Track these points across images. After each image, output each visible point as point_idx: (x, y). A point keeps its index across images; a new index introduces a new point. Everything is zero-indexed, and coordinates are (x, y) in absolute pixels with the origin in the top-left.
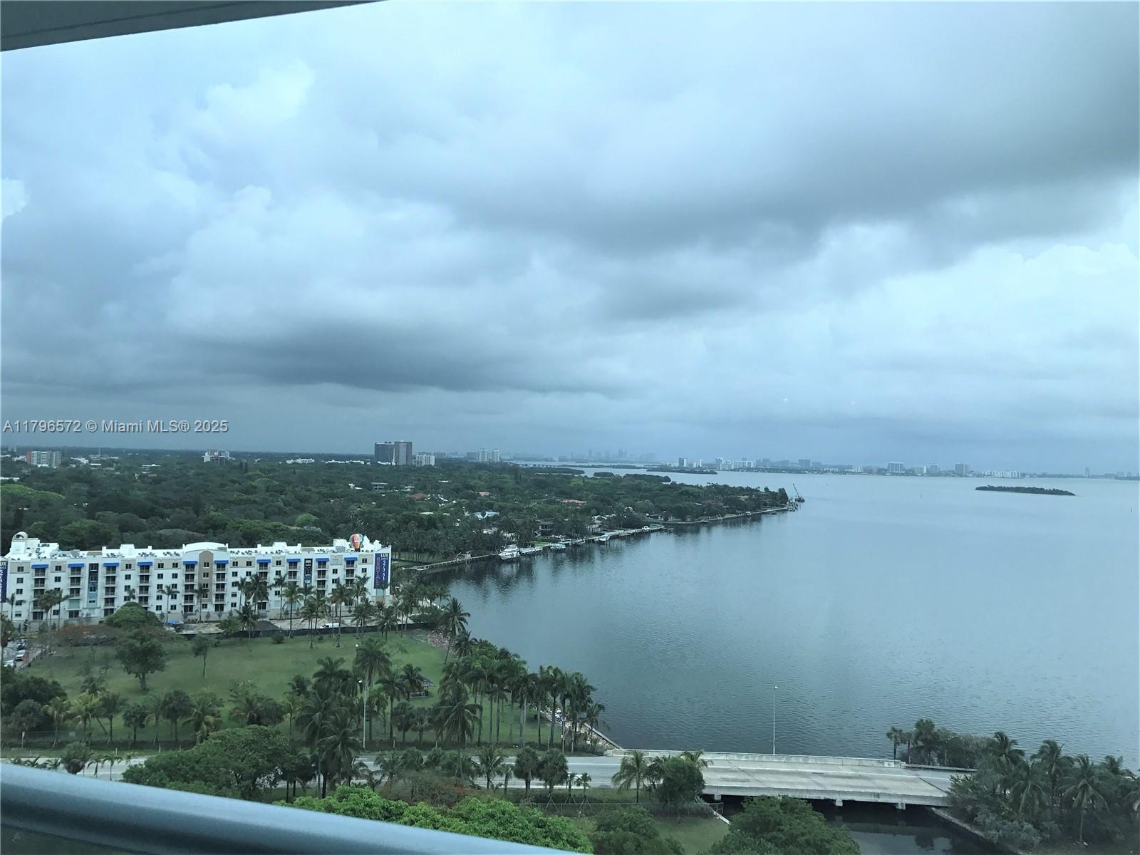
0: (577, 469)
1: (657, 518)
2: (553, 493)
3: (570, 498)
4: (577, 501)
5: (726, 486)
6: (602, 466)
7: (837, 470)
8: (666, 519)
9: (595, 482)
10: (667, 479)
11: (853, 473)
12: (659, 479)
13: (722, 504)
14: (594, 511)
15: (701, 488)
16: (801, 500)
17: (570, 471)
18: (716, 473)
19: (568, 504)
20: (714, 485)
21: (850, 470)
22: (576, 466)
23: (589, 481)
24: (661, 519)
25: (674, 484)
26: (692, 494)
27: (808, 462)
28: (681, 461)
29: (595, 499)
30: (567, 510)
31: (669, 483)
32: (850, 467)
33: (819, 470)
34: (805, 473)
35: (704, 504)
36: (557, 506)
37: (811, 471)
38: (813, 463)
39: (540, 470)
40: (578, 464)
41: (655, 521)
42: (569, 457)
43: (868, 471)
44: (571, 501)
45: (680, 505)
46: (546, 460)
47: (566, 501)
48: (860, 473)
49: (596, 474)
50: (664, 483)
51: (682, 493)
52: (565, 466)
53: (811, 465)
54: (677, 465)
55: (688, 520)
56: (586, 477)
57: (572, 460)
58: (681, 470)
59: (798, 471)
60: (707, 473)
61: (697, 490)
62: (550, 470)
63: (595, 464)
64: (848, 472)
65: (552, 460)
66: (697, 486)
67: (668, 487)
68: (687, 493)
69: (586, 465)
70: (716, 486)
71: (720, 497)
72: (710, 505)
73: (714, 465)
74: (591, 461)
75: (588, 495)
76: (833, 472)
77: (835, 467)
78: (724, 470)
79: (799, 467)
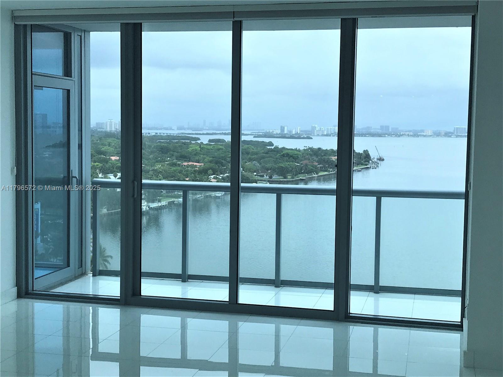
0: (194, 136)
1: (263, 176)
2: (174, 158)
3: (189, 161)
4: (195, 164)
5: (319, 149)
6: (215, 134)
7: (412, 133)
8: (271, 177)
9: (209, 147)
10: (271, 144)
11: (425, 136)
12: (264, 144)
13: (317, 164)
14: (210, 172)
15: (299, 151)
16: (381, 159)
17: (188, 138)
18: (312, 138)
19: (188, 166)
20: (310, 148)
21: (422, 133)
22: (193, 134)
23: (205, 146)
24: (266, 177)
25: (276, 148)
26: (291, 156)
27: (387, 127)
28: (282, 129)
29: (210, 162)
30: (187, 171)
31: (273, 147)
32: (423, 131)
33: (398, 134)
34: (385, 136)
35: (302, 164)
36: (179, 168)
37: (390, 135)
38: (392, 129)
39: (161, 137)
40: (194, 132)
41: (261, 178)
42: (186, 126)
43: (437, 134)
44: (190, 163)
45: (282, 165)
46: (166, 129)
47: (186, 164)
48: (431, 136)
49: (210, 141)
50: (268, 147)
51: (283, 155)
52: (183, 133)
53: (390, 130)
54: (279, 131)
55: (289, 177)
56: (202, 143)
57: (188, 129)
58: (283, 136)
59: (379, 135)
60: (304, 138)
61: (296, 152)
62: (170, 138)
63: (209, 132)
64: (420, 135)
65: (171, 129)
66: (296, 149)
67: (272, 150)
68: (288, 155)
69: (201, 132)
70: (311, 149)
71: (315, 158)
72: (306, 165)
73: (309, 131)
74: (206, 129)
75: (204, 158)
76: (408, 135)
77: (410, 131)
78: (318, 135)
79: (380, 131)
